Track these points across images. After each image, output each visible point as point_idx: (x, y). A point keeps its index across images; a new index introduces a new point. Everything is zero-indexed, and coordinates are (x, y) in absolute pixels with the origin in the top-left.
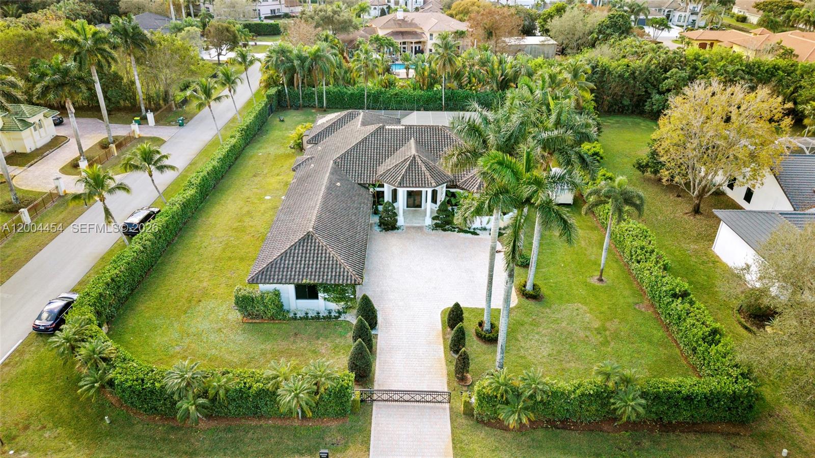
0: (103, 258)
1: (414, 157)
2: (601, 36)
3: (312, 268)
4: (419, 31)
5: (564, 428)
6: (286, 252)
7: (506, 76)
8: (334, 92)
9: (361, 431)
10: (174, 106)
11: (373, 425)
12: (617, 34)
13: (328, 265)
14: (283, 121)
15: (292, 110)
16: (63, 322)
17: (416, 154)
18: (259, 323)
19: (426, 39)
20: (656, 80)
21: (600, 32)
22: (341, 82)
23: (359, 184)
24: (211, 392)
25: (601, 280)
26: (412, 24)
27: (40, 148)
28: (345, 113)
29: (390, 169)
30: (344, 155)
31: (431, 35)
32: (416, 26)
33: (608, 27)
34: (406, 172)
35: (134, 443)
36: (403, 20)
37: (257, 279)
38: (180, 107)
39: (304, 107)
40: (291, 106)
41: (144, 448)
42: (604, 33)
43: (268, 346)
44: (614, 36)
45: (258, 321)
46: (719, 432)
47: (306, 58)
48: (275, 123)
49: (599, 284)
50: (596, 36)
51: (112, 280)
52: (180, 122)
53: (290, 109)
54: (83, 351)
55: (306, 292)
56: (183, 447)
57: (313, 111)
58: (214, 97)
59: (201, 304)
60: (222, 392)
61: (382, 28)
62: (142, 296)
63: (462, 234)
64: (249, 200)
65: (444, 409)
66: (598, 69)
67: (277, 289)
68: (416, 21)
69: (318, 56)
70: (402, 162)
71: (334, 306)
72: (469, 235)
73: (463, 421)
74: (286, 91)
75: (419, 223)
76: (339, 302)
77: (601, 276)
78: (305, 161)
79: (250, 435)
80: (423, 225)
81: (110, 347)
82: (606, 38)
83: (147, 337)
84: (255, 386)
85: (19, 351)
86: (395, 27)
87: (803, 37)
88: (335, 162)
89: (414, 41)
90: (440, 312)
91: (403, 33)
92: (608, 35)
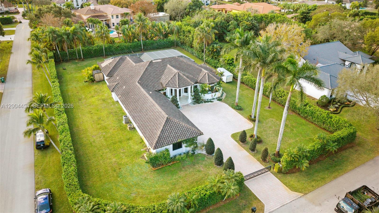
2: (191, 10)
3: (179, 133)
4: (105, 14)
6: (162, 130)
8: (86, 50)
9: (250, 195)
11: (252, 191)
12: (198, 8)
13: (185, 130)
17: (178, 71)
18: (162, 168)
19: (110, 18)
20: (225, 26)
21: (190, 8)
22: (86, 44)
23: (155, 91)
25: (269, 108)
26: (100, 11)
28: (118, 59)
29: (170, 80)
31: (112, 16)
32: (102, 12)
33: (193, 6)
36: (95, 10)
37: (157, 146)
39: (70, 60)
40: (63, 60)
42: (192, 9)
44: (197, 10)
45: (160, 167)
46: (348, 148)
47: (69, 33)
49: (270, 109)
50: (188, 10)
52: (3, 80)
53: (63, 62)
55: (177, 146)
57: (77, 61)
61: (86, 14)
62: (84, 177)
63: (206, 103)
65: (269, 174)
67: (167, 148)
68: (101, 10)
69: (76, 32)
71: (189, 149)
72: (210, 103)
73: (279, 175)
74: (59, 53)
75: (186, 103)
76: (191, 146)
77: (269, 106)
78: (116, 86)
80: (188, 103)
82: (194, 10)
86: (92, 13)
87: (255, 5)
88: (139, 83)
89: (104, 20)
90: (231, 138)
91: (97, 16)
92: (194, 9)
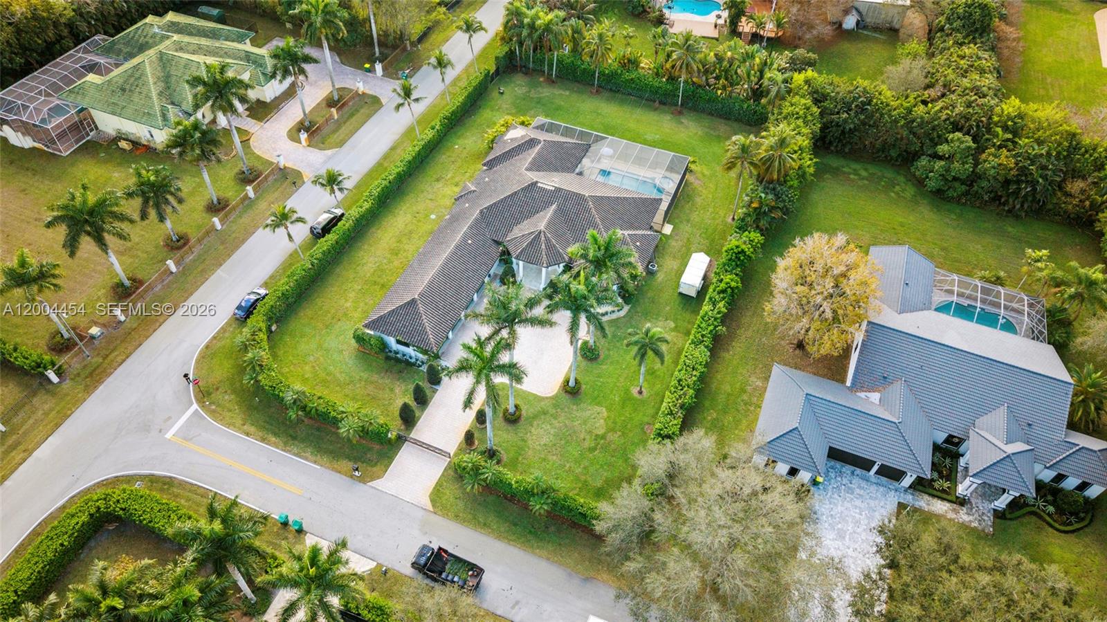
0: (291, 255)
1: (540, 232)
3: (407, 329)
5: (510, 501)
6: (393, 310)
7: (760, 86)
9: (388, 457)
10: (408, 45)
11: (397, 457)
13: (418, 329)
14: (502, 93)
15: (521, 74)
16: (251, 313)
17: (545, 229)
18: (368, 354)
23: (493, 240)
24: (308, 409)
25: (640, 393)
27: (279, 97)
30: (491, 206)
34: (527, 246)
35: (268, 419)
37: (369, 327)
38: (416, 46)
40: (522, 68)
41: (272, 425)
43: (365, 375)
45: (367, 352)
48: (493, 94)
49: (636, 396)
51: (283, 294)
53: (520, 71)
54: (250, 355)
56: (291, 432)
57: (541, 79)
58: (413, 97)
59: (339, 323)
60: (314, 410)
64: (417, 215)
65: (446, 461)
66: (869, 107)
70: (529, 234)
71: (421, 356)
74: (517, 53)
76: (425, 355)
77: (641, 389)
78: (468, 193)
79: (328, 437)
81: (264, 354)
83: (298, 341)
84: (332, 413)
85: (223, 330)
88: (481, 212)
